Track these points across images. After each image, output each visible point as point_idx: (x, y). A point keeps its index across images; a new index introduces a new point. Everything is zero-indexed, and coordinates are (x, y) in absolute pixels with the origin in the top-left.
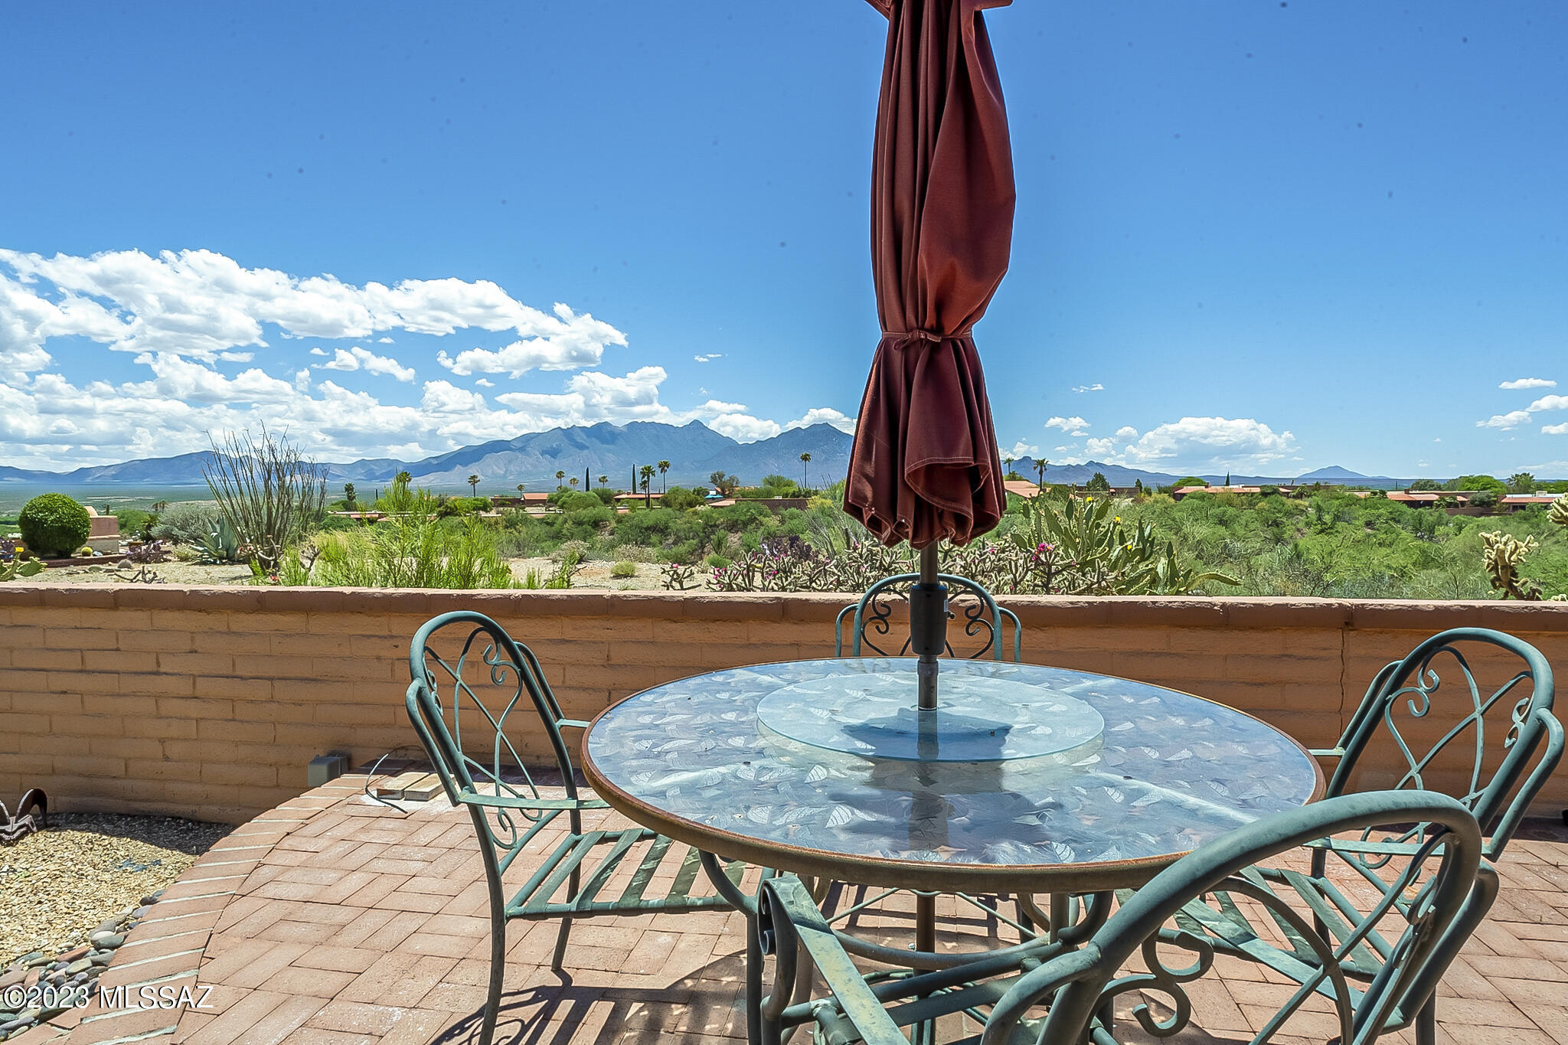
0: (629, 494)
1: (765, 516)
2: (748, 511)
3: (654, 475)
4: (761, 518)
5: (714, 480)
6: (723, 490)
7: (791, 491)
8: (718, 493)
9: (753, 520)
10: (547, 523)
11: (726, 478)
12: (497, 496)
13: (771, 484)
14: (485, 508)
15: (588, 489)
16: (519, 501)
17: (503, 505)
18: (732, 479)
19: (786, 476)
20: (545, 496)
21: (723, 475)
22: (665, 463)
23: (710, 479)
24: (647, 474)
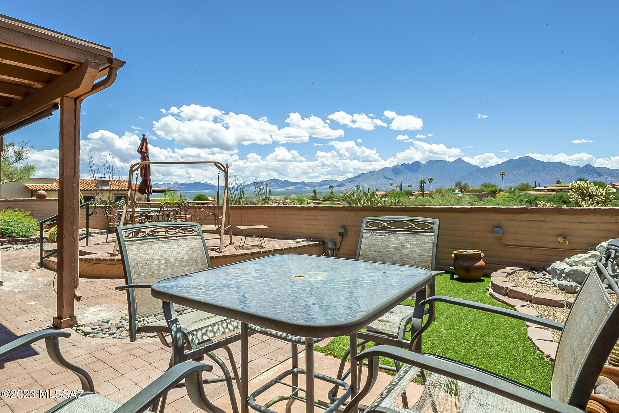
0: (418, 192)
3: (426, 184)
5: (456, 185)
6: (461, 189)
7: (492, 189)
8: (459, 191)
11: (462, 184)
13: (485, 186)
15: (401, 190)
18: (465, 184)
19: (493, 182)
20: (383, 193)
21: (461, 183)
22: (431, 178)
23: (454, 185)
24: (422, 183)
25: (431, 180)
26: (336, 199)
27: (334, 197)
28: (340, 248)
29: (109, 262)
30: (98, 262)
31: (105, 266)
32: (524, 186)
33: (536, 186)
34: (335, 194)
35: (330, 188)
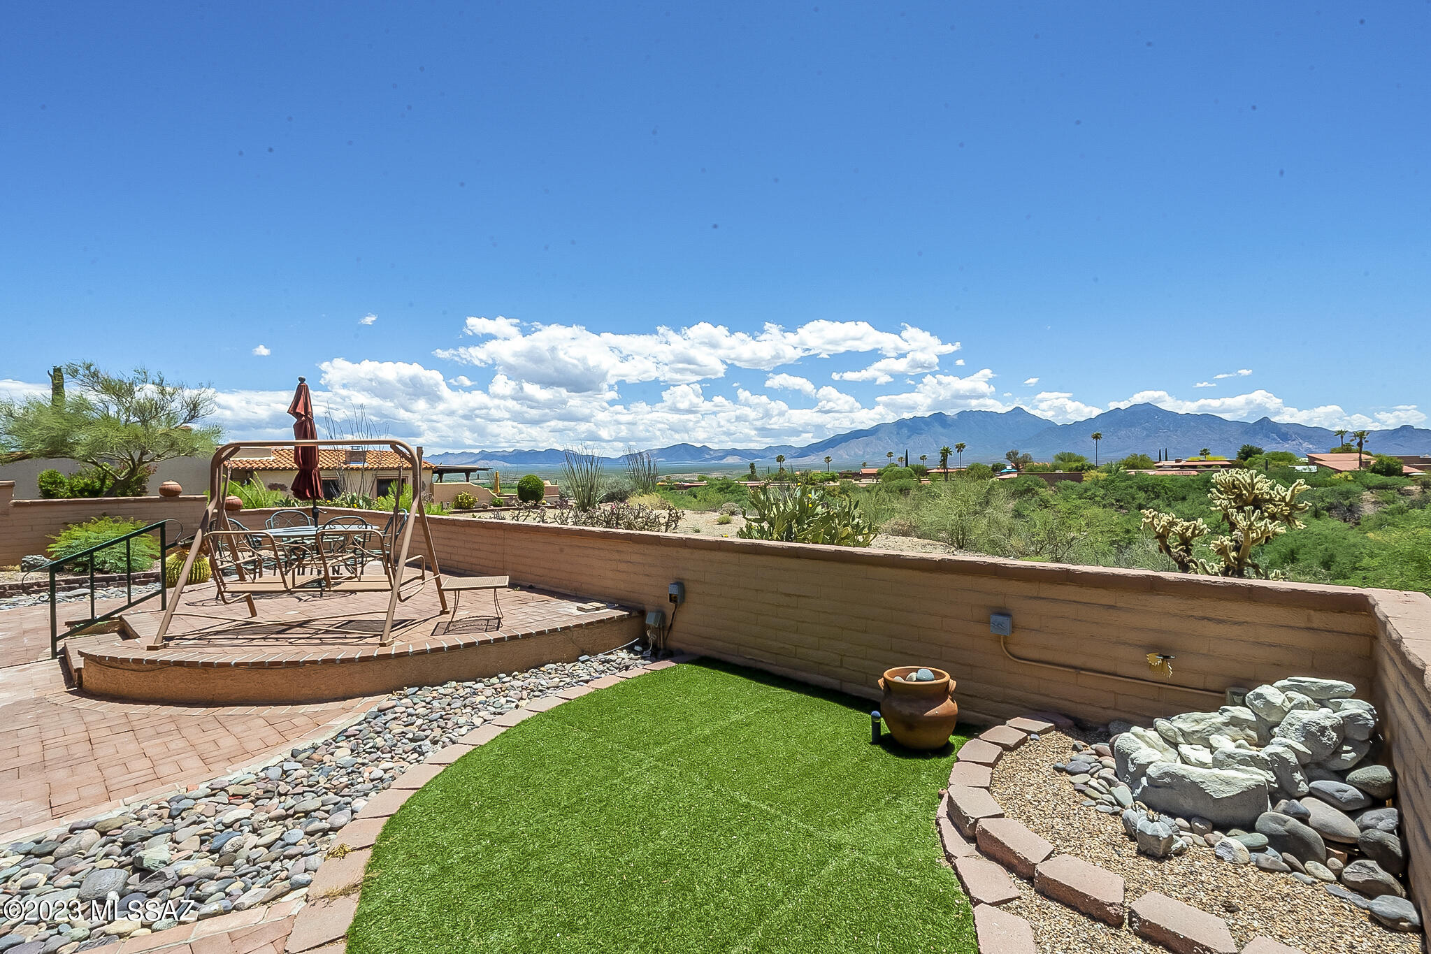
0: (938, 469)
1: (1040, 487)
2: (1025, 483)
3: (951, 454)
4: (1036, 488)
5: (1009, 457)
6: (1017, 465)
7: (1074, 465)
8: (1013, 467)
9: (1028, 490)
10: (868, 491)
11: (1020, 455)
12: (843, 471)
13: (1062, 460)
14: (834, 479)
15: (907, 465)
16: (858, 474)
17: (846, 477)
18: (1026, 456)
19: (1077, 452)
20: (875, 471)
21: (1017, 454)
22: (961, 445)
23: (1005, 457)
24: (945, 453)
25: (960, 448)
27: (785, 477)
28: (674, 627)
29: (134, 667)
30: (114, 664)
31: (127, 673)
32: (1136, 458)
33: (1160, 460)
35: (777, 461)
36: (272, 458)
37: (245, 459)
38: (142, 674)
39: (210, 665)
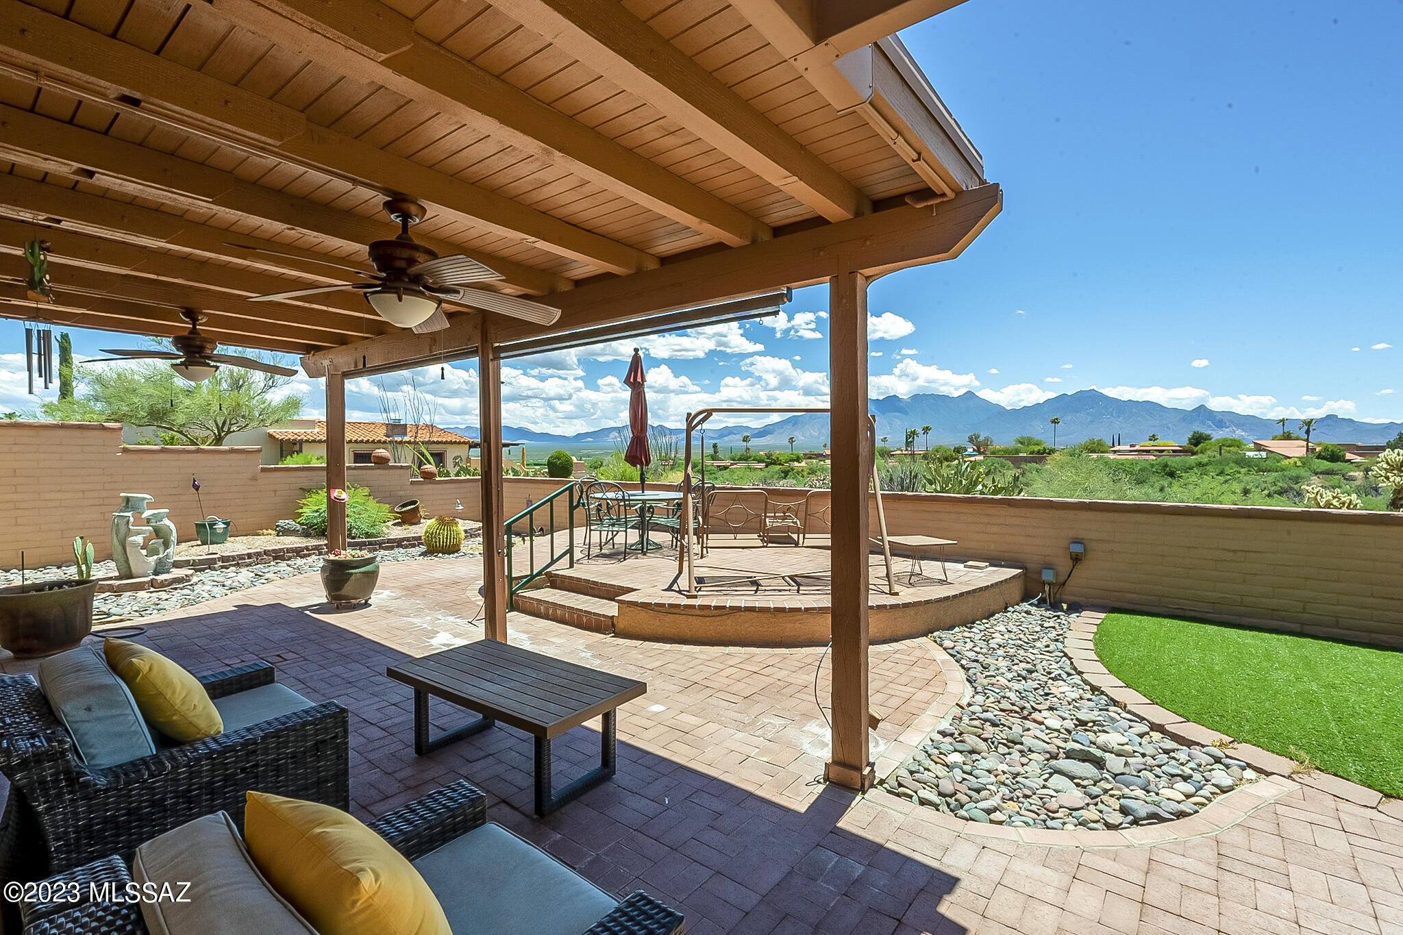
0: (902, 451)
3: (917, 436)
5: (971, 440)
6: (978, 448)
7: (1036, 448)
8: (974, 450)
11: (981, 438)
12: (806, 452)
13: (1021, 443)
18: (987, 439)
21: (979, 437)
23: (967, 440)
24: (912, 435)
25: (927, 429)
26: (754, 460)
27: (750, 457)
32: (1095, 442)
33: (1115, 444)
34: (752, 453)
35: (744, 441)
36: (317, 430)
37: (291, 431)
38: (708, 619)
39: (782, 610)
